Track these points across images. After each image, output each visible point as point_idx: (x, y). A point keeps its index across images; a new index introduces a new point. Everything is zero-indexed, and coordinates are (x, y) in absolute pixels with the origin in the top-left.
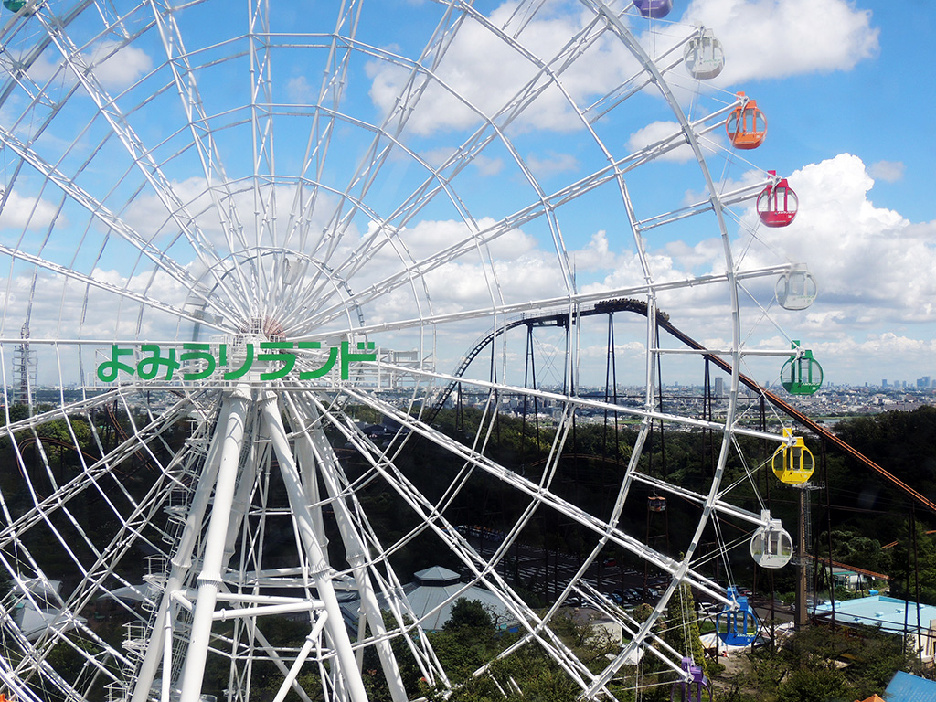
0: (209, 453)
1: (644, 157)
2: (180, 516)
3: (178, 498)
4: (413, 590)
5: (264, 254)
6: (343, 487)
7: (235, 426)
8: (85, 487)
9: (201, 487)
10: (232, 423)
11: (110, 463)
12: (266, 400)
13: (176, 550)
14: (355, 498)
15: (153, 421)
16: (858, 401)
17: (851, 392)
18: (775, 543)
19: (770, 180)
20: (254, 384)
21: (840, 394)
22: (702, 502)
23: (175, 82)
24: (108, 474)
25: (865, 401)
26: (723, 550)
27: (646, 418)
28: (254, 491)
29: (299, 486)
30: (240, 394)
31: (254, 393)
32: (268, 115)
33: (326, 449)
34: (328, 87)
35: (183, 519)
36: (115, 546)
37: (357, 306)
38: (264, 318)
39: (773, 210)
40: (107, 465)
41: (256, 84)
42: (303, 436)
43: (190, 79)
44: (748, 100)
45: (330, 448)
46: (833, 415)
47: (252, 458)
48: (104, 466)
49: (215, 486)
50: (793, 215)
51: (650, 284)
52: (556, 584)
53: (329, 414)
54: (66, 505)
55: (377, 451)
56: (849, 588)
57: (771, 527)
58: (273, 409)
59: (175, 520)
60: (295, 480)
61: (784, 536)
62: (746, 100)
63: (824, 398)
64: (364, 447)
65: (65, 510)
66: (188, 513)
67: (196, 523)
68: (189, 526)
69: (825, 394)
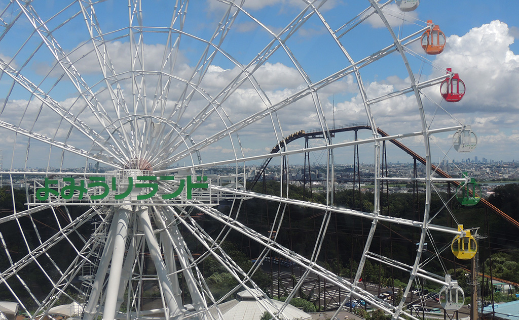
0: (106, 243)
1: (371, 59)
2: (89, 282)
3: (87, 270)
4: (236, 304)
5: (139, 119)
6: (191, 262)
7: (122, 227)
8: (30, 262)
9: (102, 263)
10: (120, 226)
11: (45, 248)
12: (141, 211)
13: (87, 303)
14: (197, 268)
15: (72, 222)
16: (508, 171)
17: (504, 166)
18: (454, 296)
19: (448, 75)
20: (133, 202)
21: (497, 167)
22: (409, 271)
23: (82, 12)
24: (44, 254)
25: (512, 171)
26: (423, 300)
27: (374, 220)
28: (135, 265)
29: (162, 263)
30: (125, 207)
31: (134, 207)
32: (140, 32)
33: (179, 238)
34: (177, 16)
35: (91, 284)
36: (49, 299)
37: (197, 150)
38: (139, 159)
39: (450, 92)
40: (43, 249)
41: (132, 14)
42: (165, 230)
43: (92, 10)
44: (434, 26)
45: (182, 238)
46: (494, 180)
47: (133, 245)
48: (42, 250)
49: (111, 262)
50: (462, 95)
51: (376, 138)
52: (325, 294)
53: (180, 218)
54: (18, 273)
55: (211, 239)
56: (504, 293)
57: (451, 287)
58: (146, 216)
59: (86, 284)
60: (160, 259)
61: (459, 292)
62: (432, 26)
63: (488, 170)
64: (202, 238)
65: (18, 276)
66: (94, 280)
67: (99, 286)
68: (95, 288)
69: (489, 167)
